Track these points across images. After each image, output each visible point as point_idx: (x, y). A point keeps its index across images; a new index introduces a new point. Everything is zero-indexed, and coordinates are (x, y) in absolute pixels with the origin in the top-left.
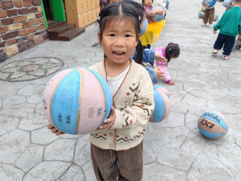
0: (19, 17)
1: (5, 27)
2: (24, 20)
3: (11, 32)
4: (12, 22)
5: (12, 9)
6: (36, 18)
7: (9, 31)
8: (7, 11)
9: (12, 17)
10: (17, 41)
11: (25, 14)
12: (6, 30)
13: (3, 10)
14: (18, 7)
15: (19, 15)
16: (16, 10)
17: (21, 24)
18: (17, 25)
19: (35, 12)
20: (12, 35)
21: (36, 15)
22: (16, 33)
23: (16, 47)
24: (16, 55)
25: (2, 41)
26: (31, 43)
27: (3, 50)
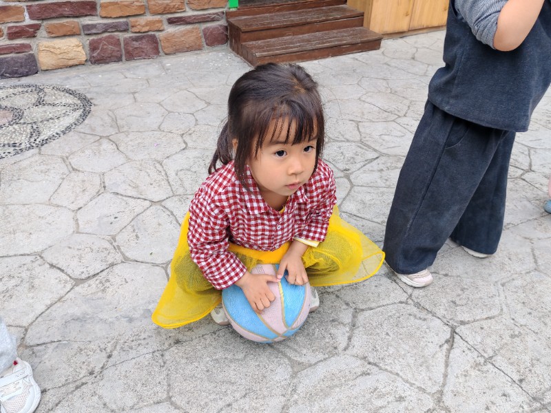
10: (87, 30)
23: (78, 46)
24: (74, 69)
25: (28, 21)
26: (145, 45)
27: (29, 47)
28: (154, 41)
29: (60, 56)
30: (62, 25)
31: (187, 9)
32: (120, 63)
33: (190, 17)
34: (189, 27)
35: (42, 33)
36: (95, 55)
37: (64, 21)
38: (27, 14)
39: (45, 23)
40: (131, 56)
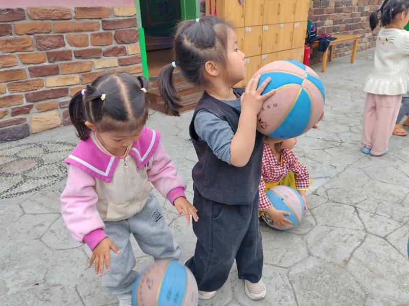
0: (75, 63)
1: (36, 80)
2: (85, 68)
3: (50, 89)
4: (55, 72)
5: (61, 49)
6: (120, 65)
7: (47, 87)
8: (47, 53)
9: (57, 63)
10: (62, 105)
11: (91, 58)
12: (38, 87)
13: (36, 51)
14: (76, 46)
15: (74, 60)
16: (70, 51)
17: (77, 77)
18: (67, 78)
19: (120, 55)
20: (51, 95)
21: (120, 61)
22: (62, 92)
23: (56, 116)
24: (52, 130)
25: (25, 103)
27: (25, 119)
29: (45, 123)
30: (47, 104)
35: (34, 110)
36: (66, 120)
37: (48, 101)
38: (24, 100)
39: (36, 103)
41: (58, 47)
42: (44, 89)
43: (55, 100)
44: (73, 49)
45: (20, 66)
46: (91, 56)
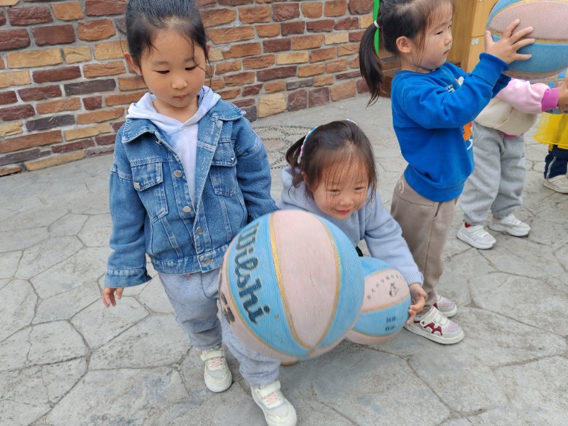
0: (307, 37)
1: (269, 56)
2: (316, 44)
3: (280, 67)
4: (287, 47)
5: (295, 20)
6: (350, 41)
7: (277, 65)
8: (281, 24)
9: (290, 36)
10: (289, 87)
11: (323, 31)
12: (269, 63)
13: (272, 22)
14: (310, 16)
15: (307, 33)
16: (303, 23)
17: (307, 53)
18: (297, 55)
19: (351, 28)
20: (280, 74)
21: (351, 35)
22: (291, 71)
23: (282, 98)
24: (278, 116)
25: (256, 82)
26: (321, 95)
27: (254, 101)
28: (327, 91)
29: (271, 107)
30: (276, 84)
31: (348, 68)
32: (305, 110)
33: (350, 73)
34: (348, 80)
35: (263, 90)
36: (291, 104)
37: (277, 81)
38: (256, 78)
39: (265, 83)
40: (312, 104)
41: (293, 17)
42: (273, 67)
43: (283, 80)
44: (307, 20)
45: (256, 40)
46: (324, 29)
